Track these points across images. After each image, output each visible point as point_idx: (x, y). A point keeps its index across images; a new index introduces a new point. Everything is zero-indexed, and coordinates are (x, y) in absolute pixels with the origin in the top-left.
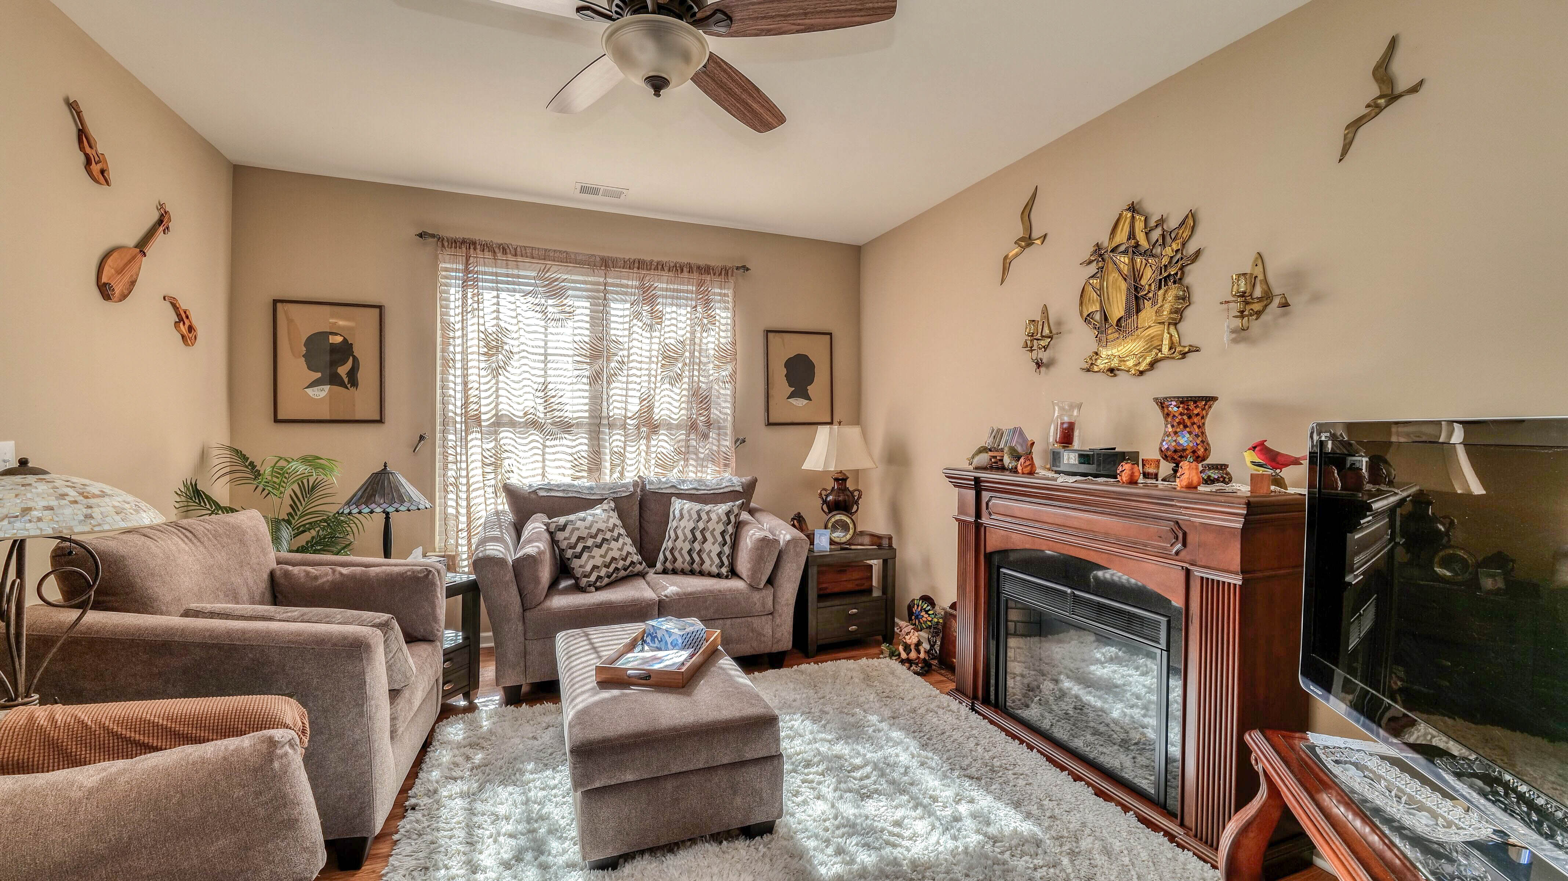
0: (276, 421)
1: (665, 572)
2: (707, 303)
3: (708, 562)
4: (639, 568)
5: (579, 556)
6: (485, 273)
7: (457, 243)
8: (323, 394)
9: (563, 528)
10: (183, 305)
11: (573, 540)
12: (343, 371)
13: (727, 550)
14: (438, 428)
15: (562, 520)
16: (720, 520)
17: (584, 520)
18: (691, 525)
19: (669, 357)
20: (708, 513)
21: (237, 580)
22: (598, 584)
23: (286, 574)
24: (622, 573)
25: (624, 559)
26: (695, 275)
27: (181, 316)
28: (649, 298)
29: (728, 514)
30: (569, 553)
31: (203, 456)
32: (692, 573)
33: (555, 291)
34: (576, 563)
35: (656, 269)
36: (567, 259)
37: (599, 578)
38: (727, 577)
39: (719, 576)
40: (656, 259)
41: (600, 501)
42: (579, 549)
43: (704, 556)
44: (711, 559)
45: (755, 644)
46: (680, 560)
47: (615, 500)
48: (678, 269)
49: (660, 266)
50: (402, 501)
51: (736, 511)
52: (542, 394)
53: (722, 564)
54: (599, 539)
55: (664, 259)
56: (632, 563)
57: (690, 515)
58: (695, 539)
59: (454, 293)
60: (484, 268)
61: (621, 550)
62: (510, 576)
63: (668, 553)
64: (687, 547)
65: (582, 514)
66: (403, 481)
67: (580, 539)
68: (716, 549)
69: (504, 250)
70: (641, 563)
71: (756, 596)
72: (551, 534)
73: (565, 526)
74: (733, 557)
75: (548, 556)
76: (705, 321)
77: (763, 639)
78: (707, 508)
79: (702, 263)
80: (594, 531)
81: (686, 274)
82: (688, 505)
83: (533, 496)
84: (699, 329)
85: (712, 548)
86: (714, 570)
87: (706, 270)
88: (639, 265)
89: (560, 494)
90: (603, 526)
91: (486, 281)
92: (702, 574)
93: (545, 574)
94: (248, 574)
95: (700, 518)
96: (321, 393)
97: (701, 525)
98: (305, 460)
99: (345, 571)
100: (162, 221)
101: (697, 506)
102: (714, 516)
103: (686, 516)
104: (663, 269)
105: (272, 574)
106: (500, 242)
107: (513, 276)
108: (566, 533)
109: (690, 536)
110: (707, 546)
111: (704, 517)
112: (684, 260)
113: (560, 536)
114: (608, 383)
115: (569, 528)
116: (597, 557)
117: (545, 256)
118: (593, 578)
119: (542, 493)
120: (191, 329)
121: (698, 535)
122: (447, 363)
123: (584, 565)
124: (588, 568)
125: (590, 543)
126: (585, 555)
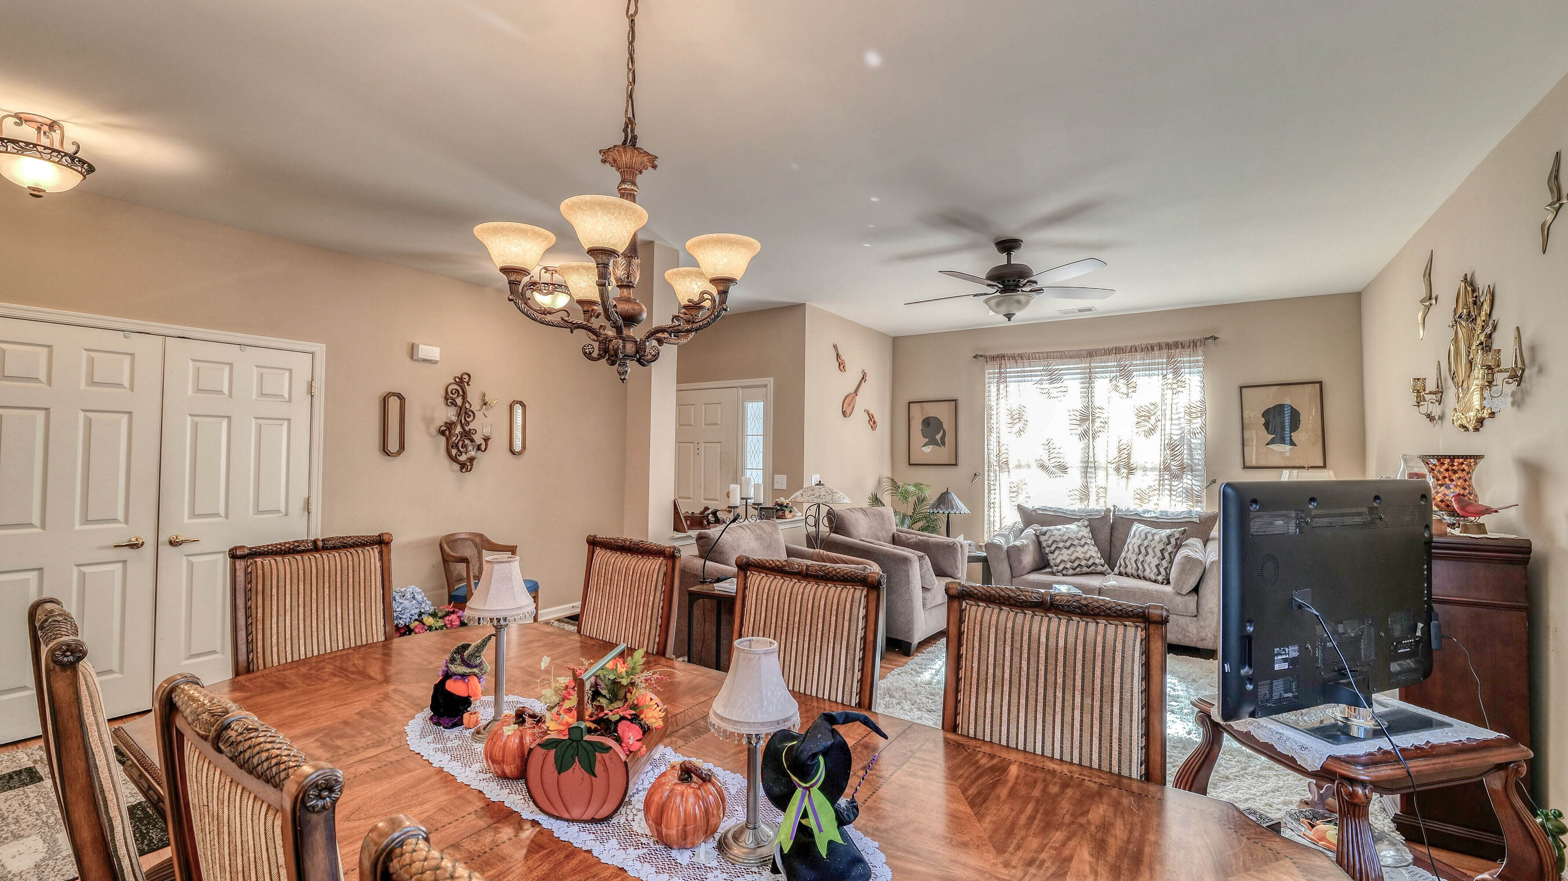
0: (910, 464)
1: (1120, 574)
2: (1177, 373)
3: (1148, 571)
4: (1100, 568)
5: (1052, 553)
6: (1011, 372)
7: (993, 358)
8: (929, 450)
9: (1044, 534)
10: (871, 412)
11: (1050, 542)
12: (938, 437)
13: (1165, 563)
14: (986, 468)
15: (1045, 529)
16: (1161, 541)
17: (1060, 530)
18: (1139, 542)
19: (1144, 416)
20: (1153, 535)
21: (880, 535)
22: (1064, 572)
23: (898, 536)
24: (1085, 570)
25: (1088, 560)
26: (1165, 351)
27: (871, 418)
28: (1126, 375)
29: (1169, 537)
30: (1047, 550)
31: (880, 482)
32: (1139, 577)
33: (1054, 378)
34: (1050, 557)
35: (1131, 351)
36: (1063, 356)
37: (1065, 568)
38: (1162, 583)
39: (1155, 581)
40: (1130, 345)
41: (1079, 520)
42: (1053, 548)
43: (1146, 566)
44: (1151, 568)
45: (1180, 637)
46: (1129, 567)
47: (1089, 520)
48: (1149, 349)
49: (1134, 349)
50: (953, 508)
51: (1177, 536)
52: (1047, 447)
53: (1159, 573)
54: (1068, 544)
55: (1137, 343)
56: (1094, 564)
57: (1140, 536)
58: (1140, 552)
59: (994, 389)
60: (1011, 369)
61: (1086, 553)
62: (1004, 556)
63: (1122, 561)
64: (1134, 557)
65: (1059, 527)
66: (955, 498)
67: (1054, 541)
68: (1155, 561)
69: (1021, 356)
70: (1103, 566)
71: (1179, 599)
72: (1037, 536)
73: (1046, 532)
74: (1168, 570)
75: (1031, 548)
76: (1175, 386)
77: (1187, 634)
78: (1154, 531)
79: (1170, 340)
80: (1065, 538)
81: (1157, 352)
82: (1142, 527)
83: (1034, 513)
84: (1169, 392)
85: (1152, 561)
86: (1153, 577)
87: (1176, 345)
88: (1118, 350)
89: (1052, 513)
90: (1072, 535)
91: (1011, 377)
92: (1145, 578)
93: (1028, 559)
94: (884, 533)
95: (1146, 538)
96: (928, 449)
97: (1146, 543)
98: (916, 485)
99: (920, 538)
100: (863, 378)
101: (1148, 529)
102: (1157, 537)
103: (1137, 536)
104: (1136, 351)
105: (893, 535)
106: (1019, 352)
107: (1028, 371)
108: (1046, 537)
109: (1137, 550)
110: (1149, 559)
111: (1150, 537)
112: (1154, 341)
113: (1042, 538)
114: (1093, 438)
115: (1048, 534)
116: (1065, 555)
117: (1048, 356)
118: (1061, 567)
119: (1039, 512)
120: (874, 422)
121: (1143, 549)
122: (990, 430)
123: (1055, 558)
124: (1058, 561)
125: (1061, 545)
126: (1057, 552)
